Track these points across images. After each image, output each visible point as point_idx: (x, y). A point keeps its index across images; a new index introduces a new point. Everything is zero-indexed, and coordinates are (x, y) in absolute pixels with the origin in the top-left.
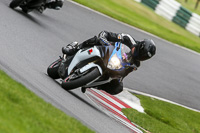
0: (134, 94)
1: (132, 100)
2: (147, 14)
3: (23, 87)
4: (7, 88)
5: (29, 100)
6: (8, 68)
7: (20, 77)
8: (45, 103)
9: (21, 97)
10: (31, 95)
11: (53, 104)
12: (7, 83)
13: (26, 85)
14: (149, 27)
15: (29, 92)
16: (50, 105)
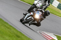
0: (55, 35)
1: (54, 37)
2: (59, 11)
3: (21, 33)
4: (16, 33)
5: (23, 37)
6: (16, 27)
7: (20, 30)
8: (28, 38)
9: (20, 36)
10: (24, 35)
11: (30, 38)
12: (16, 32)
13: (22, 32)
14: (59, 15)
15: (23, 34)
16: (29, 38)
